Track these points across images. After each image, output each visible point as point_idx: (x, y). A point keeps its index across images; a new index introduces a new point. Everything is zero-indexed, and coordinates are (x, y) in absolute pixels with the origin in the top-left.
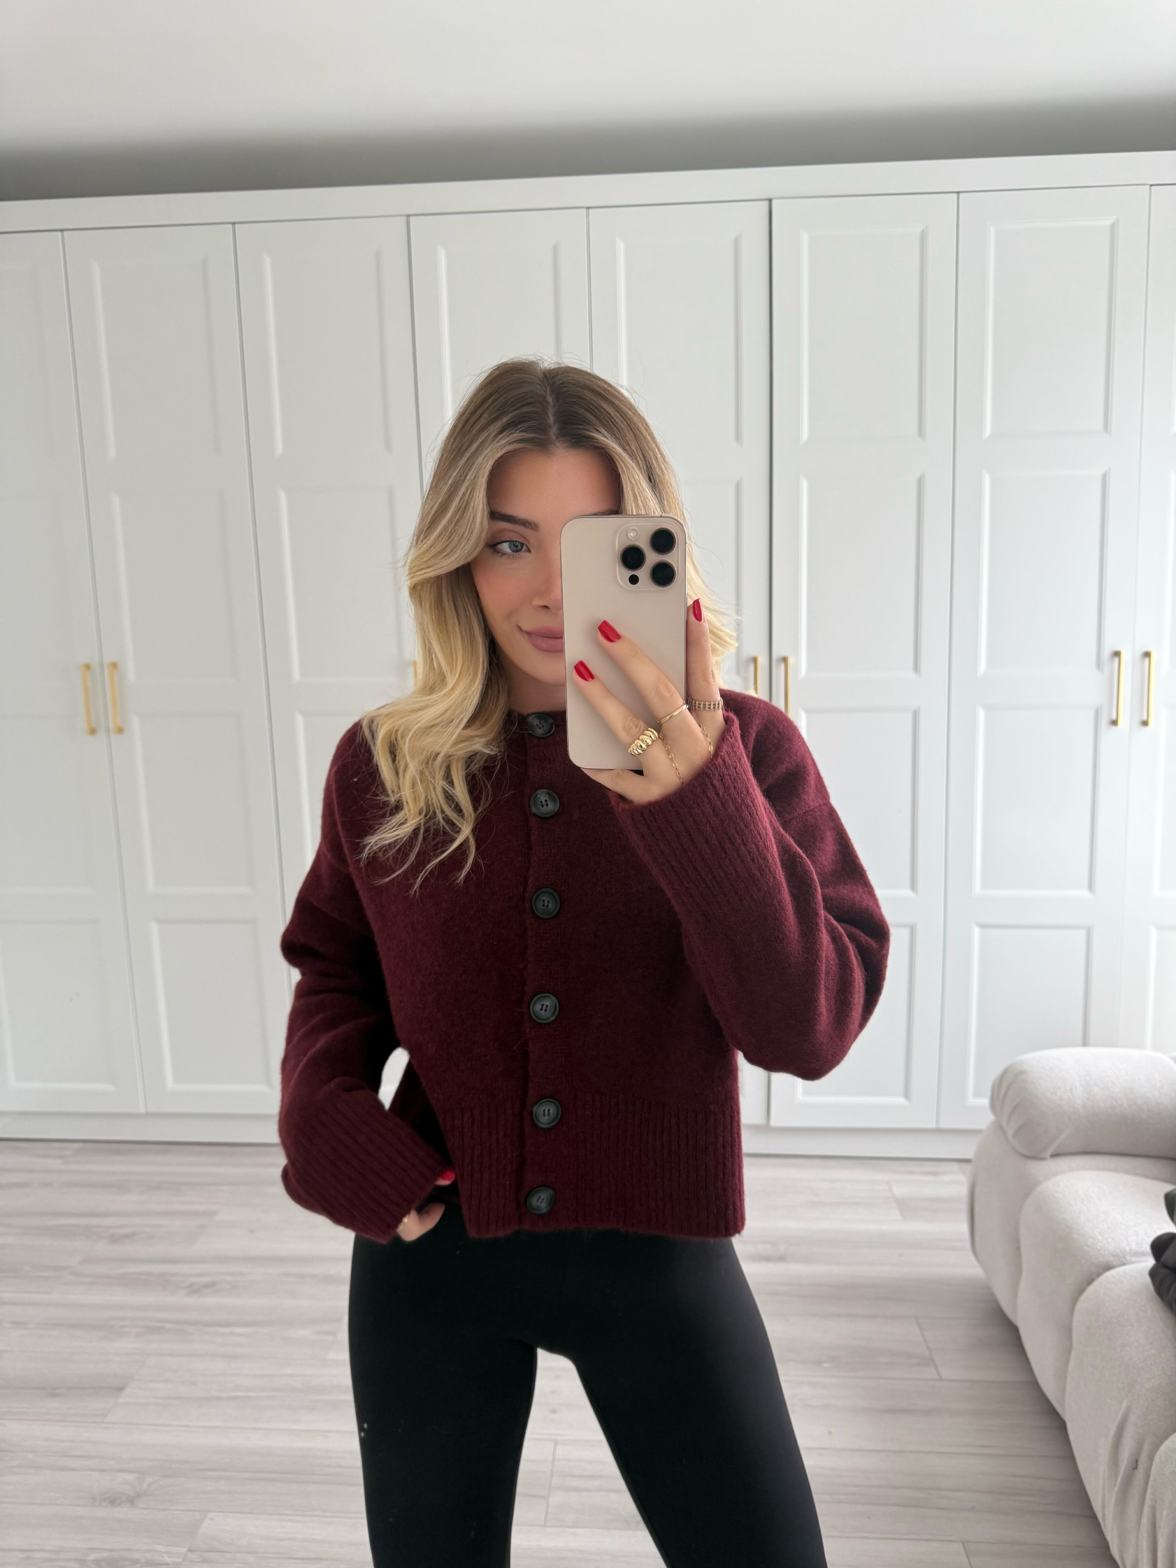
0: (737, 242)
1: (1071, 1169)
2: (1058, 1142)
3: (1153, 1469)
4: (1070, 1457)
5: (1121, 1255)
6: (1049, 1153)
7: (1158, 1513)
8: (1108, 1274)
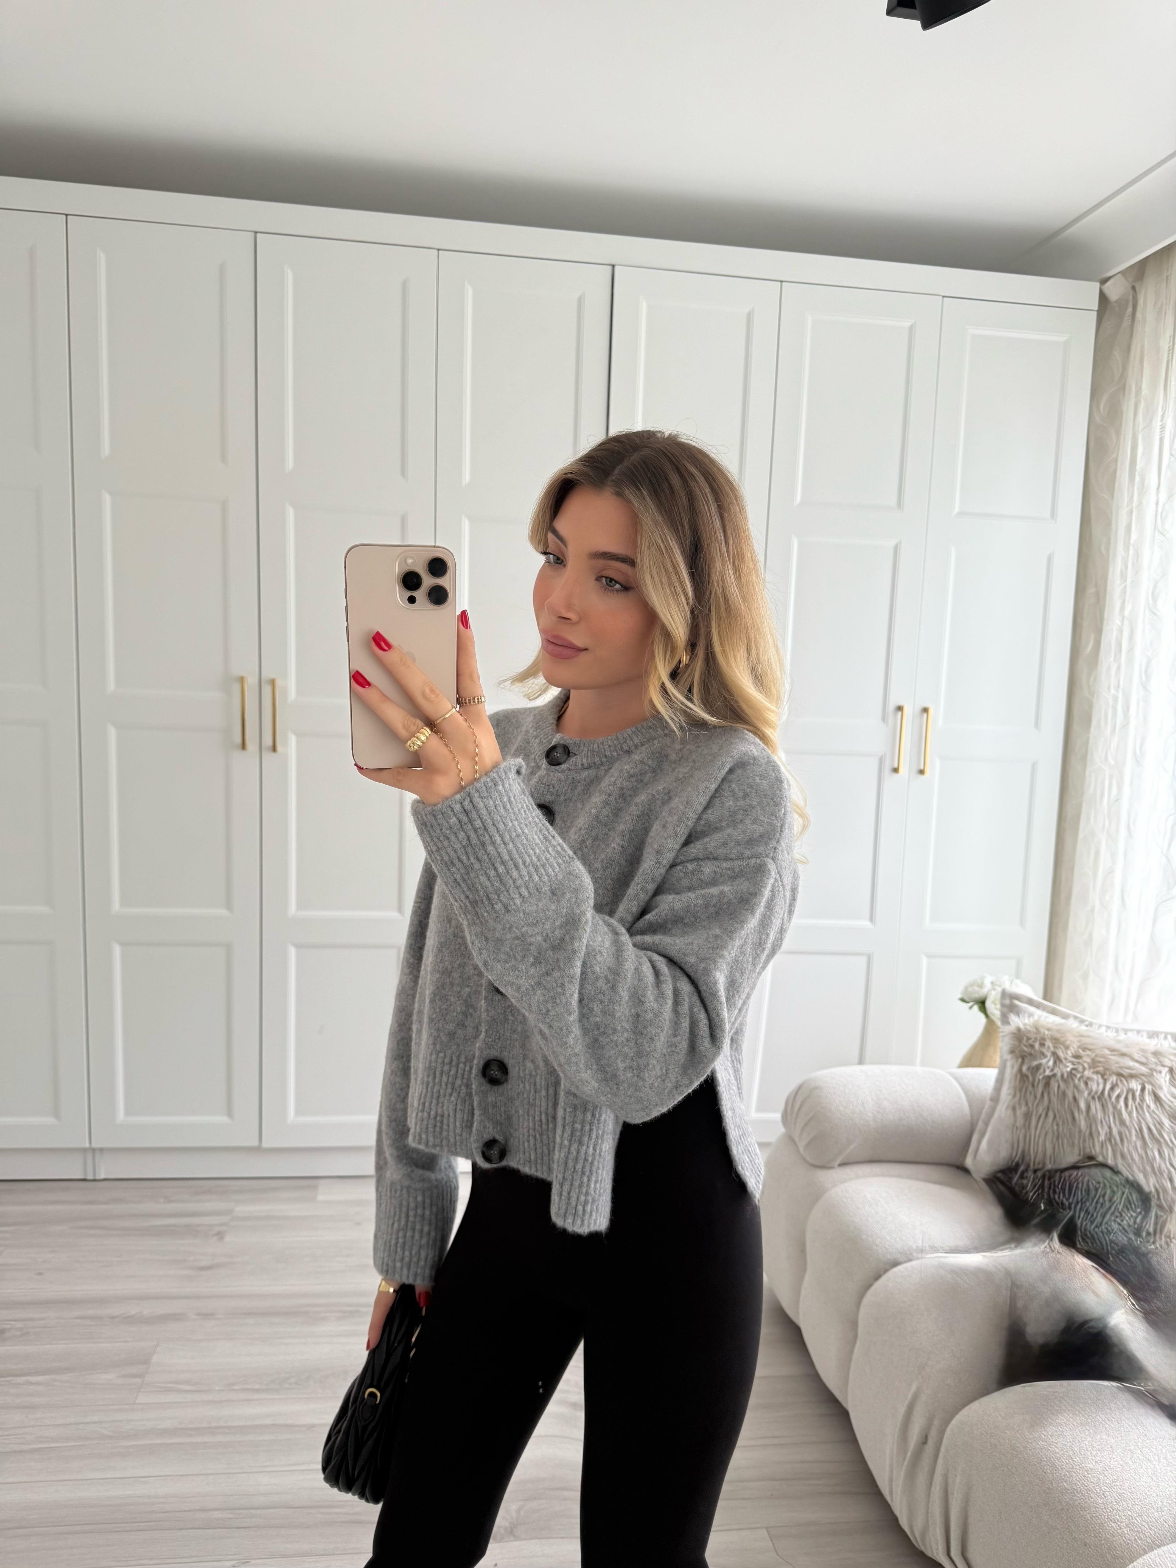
0: (580, 301)
1: (858, 1177)
2: (847, 1151)
3: (945, 1441)
4: (853, 1440)
5: (908, 1252)
6: (838, 1161)
7: (950, 1481)
8: (896, 1269)
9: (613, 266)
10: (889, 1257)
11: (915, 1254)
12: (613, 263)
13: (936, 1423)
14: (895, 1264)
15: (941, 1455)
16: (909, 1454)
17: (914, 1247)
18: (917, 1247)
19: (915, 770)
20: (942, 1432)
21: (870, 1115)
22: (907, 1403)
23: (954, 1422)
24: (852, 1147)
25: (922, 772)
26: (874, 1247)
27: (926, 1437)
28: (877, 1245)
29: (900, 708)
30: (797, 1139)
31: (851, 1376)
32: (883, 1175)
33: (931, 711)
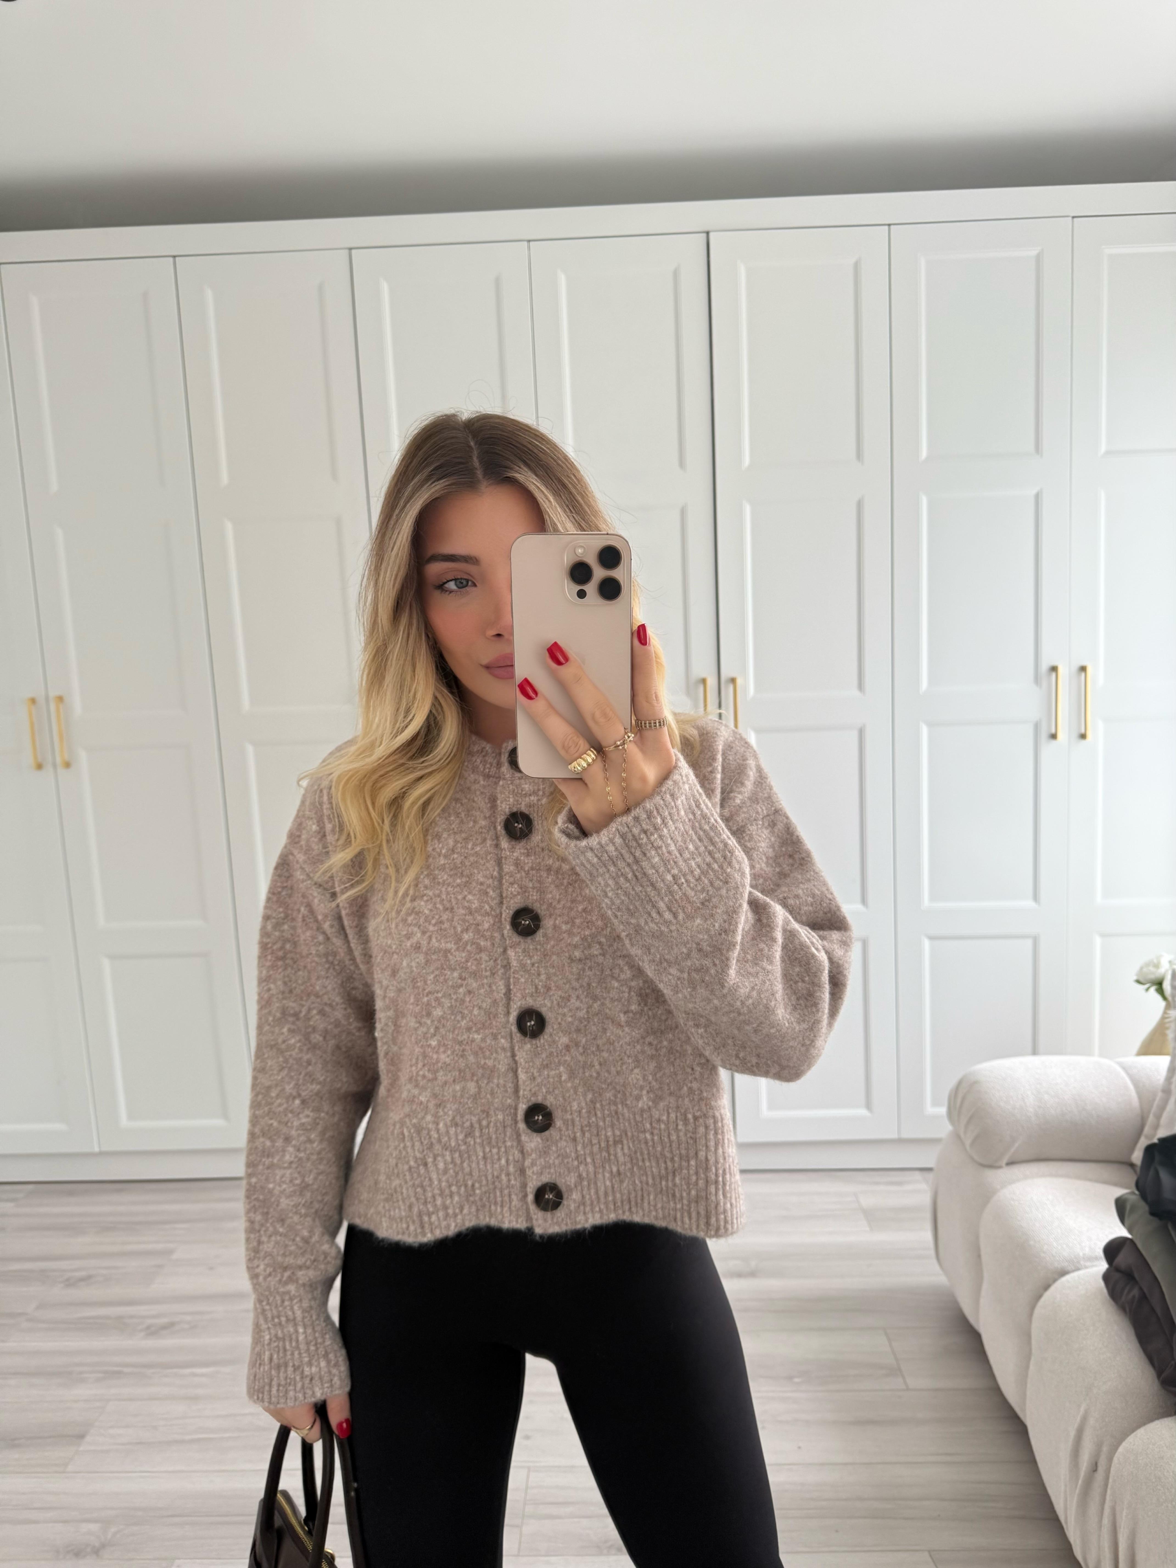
0: (676, 274)
1: (1026, 1177)
2: (1013, 1150)
3: (1112, 1471)
4: (1033, 1461)
5: (1076, 1261)
6: (1005, 1161)
7: (1118, 1512)
8: (1064, 1279)
9: (708, 233)
10: (1056, 1265)
11: (1082, 1262)
12: (706, 230)
13: (1105, 1449)
14: (1063, 1273)
15: (1109, 1486)
16: (1080, 1482)
17: (1081, 1254)
18: (1084, 1254)
19: (1075, 735)
20: (1110, 1460)
21: (1031, 1110)
22: (1076, 1426)
23: (1120, 1449)
24: (1017, 1145)
25: (1083, 736)
26: (1042, 1255)
27: (1096, 1464)
28: (1044, 1252)
29: (1054, 669)
30: (962, 1136)
31: (1028, 1393)
32: (1052, 1175)
33: (1089, 670)
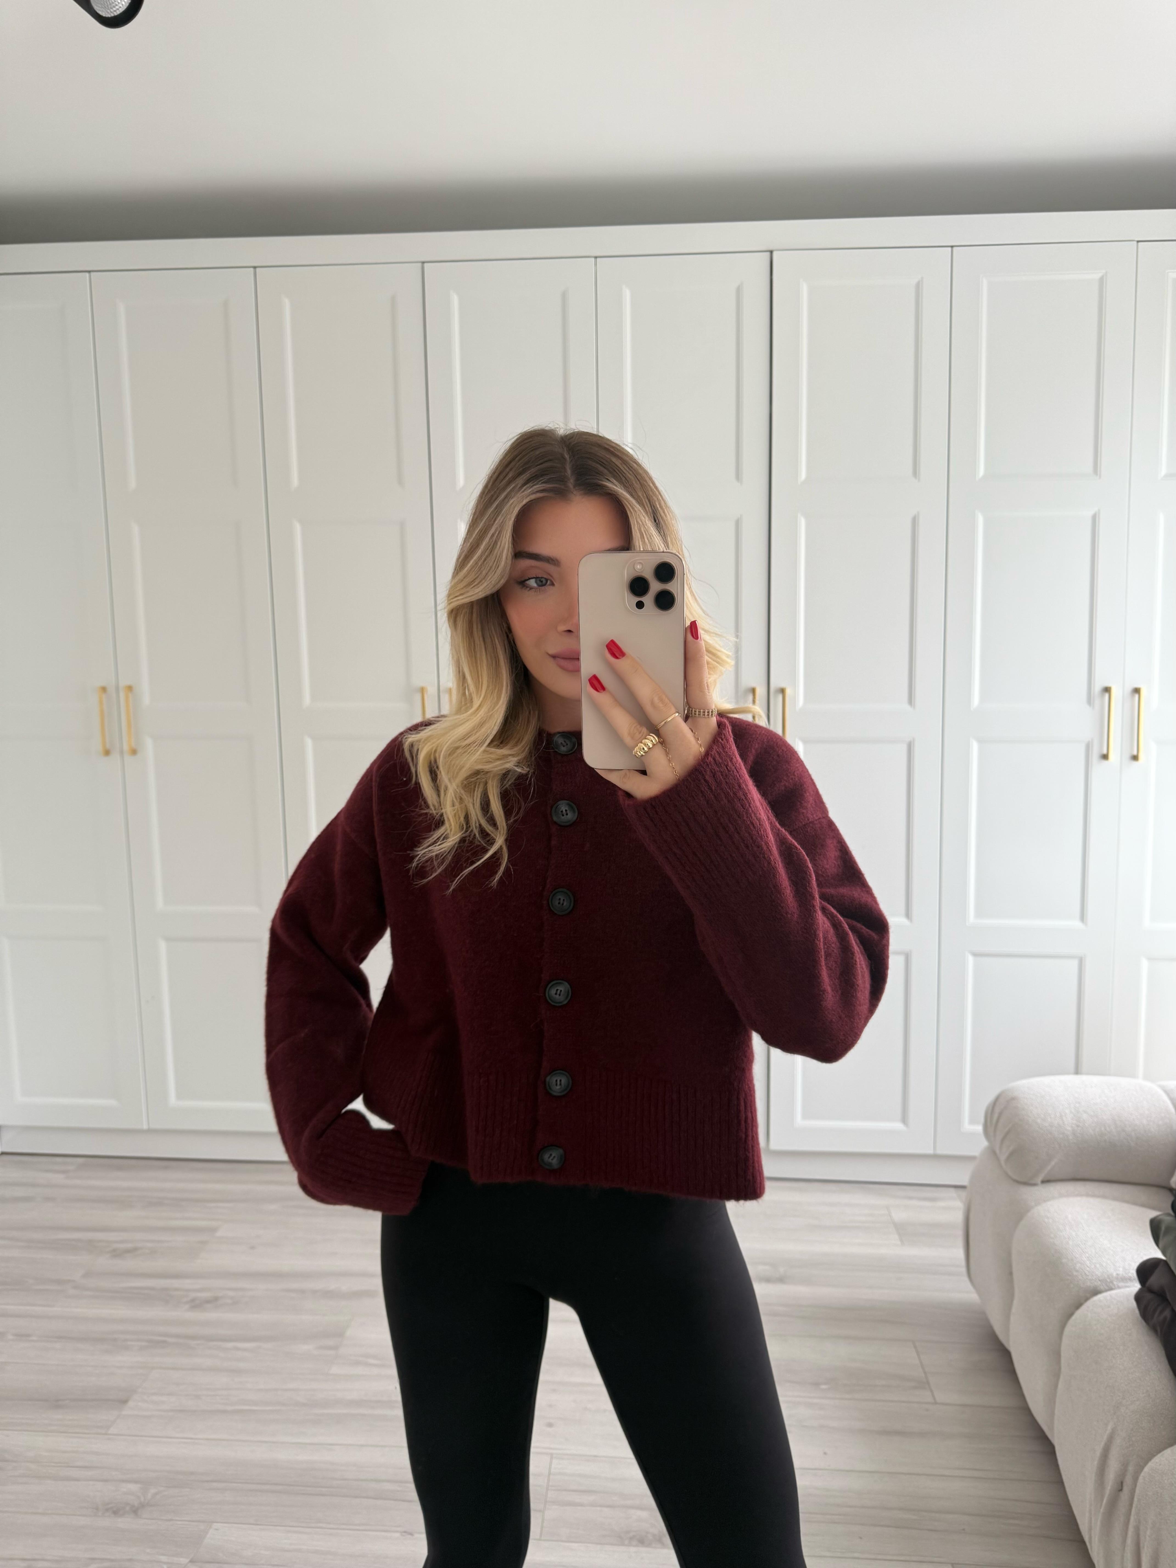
0: (739, 291)
1: (1061, 1196)
2: (1049, 1168)
3: (1138, 1491)
4: (1059, 1482)
5: (1108, 1280)
6: (1040, 1179)
7: (1142, 1533)
8: (1096, 1298)
9: (771, 252)
10: (1089, 1284)
11: (1115, 1283)
12: (771, 249)
13: (1131, 1469)
14: (1096, 1292)
15: (1134, 1504)
16: (1105, 1501)
17: (1115, 1274)
18: (1117, 1274)
19: (1127, 756)
20: (1136, 1479)
21: (1069, 1128)
23: (1146, 1469)
24: (1053, 1163)
25: (1135, 758)
26: (1075, 1273)
27: (1122, 1483)
28: (1077, 1271)
29: (1107, 690)
31: (1056, 1412)
32: (1088, 1195)
33: (1143, 692)
